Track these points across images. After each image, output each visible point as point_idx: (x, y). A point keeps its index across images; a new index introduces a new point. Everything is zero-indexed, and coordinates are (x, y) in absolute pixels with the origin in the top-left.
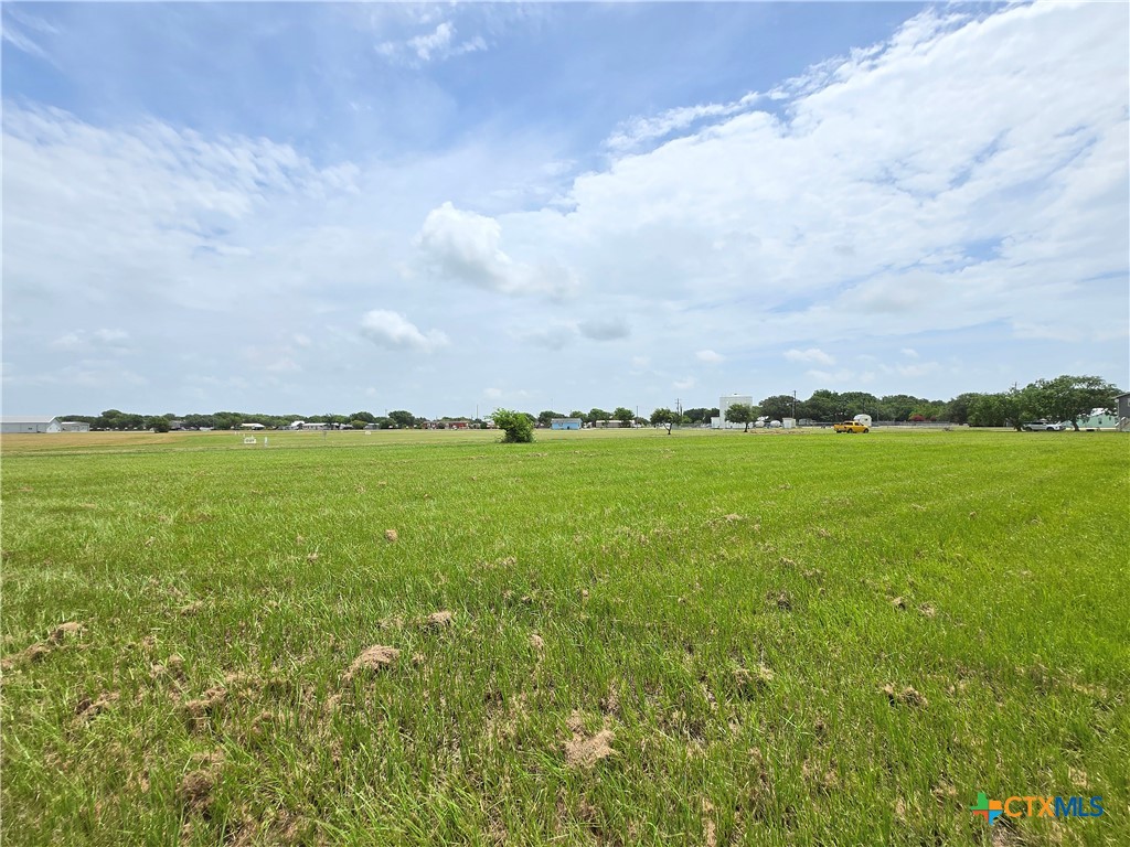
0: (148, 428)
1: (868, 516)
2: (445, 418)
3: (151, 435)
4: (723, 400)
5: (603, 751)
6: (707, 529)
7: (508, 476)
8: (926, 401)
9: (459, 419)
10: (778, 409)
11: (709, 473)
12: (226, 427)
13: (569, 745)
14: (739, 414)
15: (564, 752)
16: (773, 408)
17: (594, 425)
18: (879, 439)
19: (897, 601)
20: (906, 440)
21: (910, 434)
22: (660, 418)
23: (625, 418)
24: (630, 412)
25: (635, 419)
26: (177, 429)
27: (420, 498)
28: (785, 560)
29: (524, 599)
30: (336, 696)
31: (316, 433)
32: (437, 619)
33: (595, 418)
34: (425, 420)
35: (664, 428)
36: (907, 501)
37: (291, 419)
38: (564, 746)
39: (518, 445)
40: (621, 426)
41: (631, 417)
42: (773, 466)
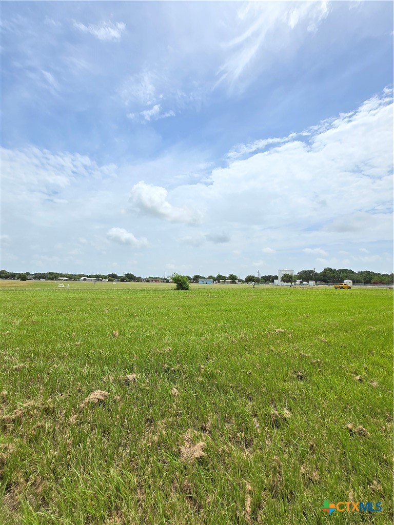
0: (18, 279)
1: (346, 332)
2: (150, 277)
3: (19, 282)
4: (280, 271)
5: (199, 453)
6: (266, 336)
7: (174, 306)
8: (379, 274)
9: (156, 278)
10: (307, 276)
11: (271, 307)
12: (52, 279)
13: (182, 449)
14: (288, 279)
15: (180, 453)
16: (304, 276)
17: (219, 282)
18: (355, 292)
19: (358, 377)
20: (369, 293)
21: (371, 290)
22: (250, 279)
23: (233, 279)
24: (236, 276)
25: (238, 280)
26: (30, 279)
27: (132, 316)
28: (302, 354)
29: (172, 369)
30: (75, 416)
31: (91, 283)
32: (129, 378)
33: (219, 279)
34: (141, 278)
35: (252, 284)
36: (368, 325)
37: (81, 276)
38: (180, 449)
39: (182, 291)
40: (231, 283)
41: (236, 279)
42: (302, 305)
